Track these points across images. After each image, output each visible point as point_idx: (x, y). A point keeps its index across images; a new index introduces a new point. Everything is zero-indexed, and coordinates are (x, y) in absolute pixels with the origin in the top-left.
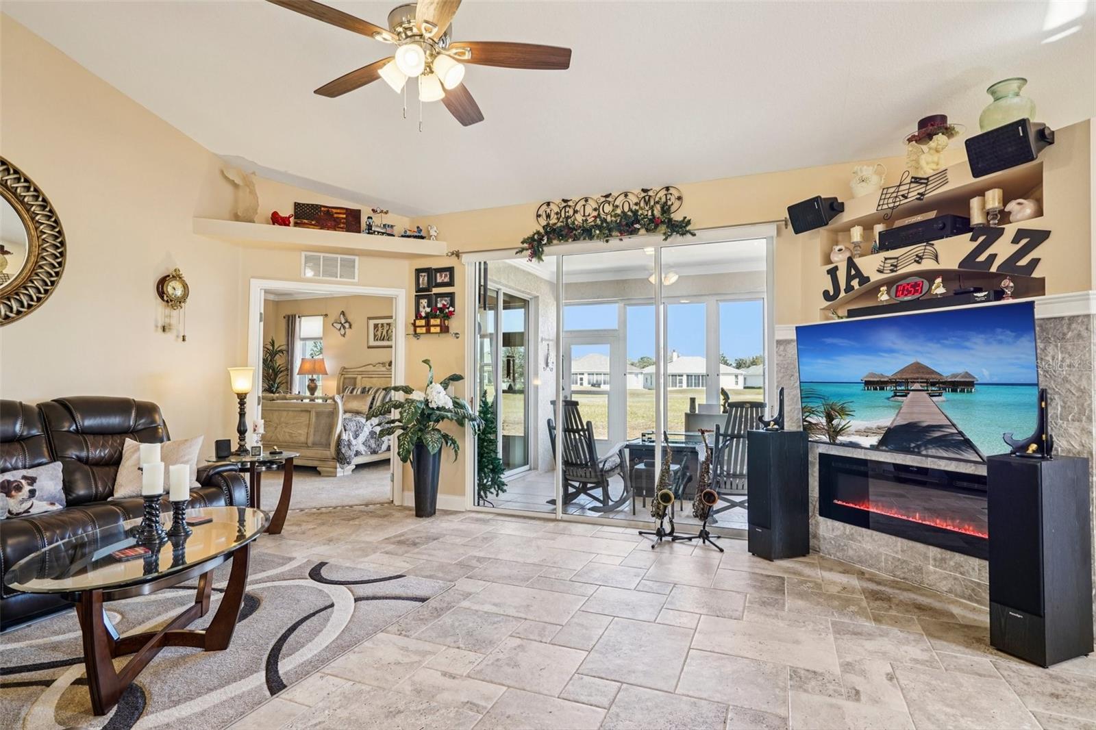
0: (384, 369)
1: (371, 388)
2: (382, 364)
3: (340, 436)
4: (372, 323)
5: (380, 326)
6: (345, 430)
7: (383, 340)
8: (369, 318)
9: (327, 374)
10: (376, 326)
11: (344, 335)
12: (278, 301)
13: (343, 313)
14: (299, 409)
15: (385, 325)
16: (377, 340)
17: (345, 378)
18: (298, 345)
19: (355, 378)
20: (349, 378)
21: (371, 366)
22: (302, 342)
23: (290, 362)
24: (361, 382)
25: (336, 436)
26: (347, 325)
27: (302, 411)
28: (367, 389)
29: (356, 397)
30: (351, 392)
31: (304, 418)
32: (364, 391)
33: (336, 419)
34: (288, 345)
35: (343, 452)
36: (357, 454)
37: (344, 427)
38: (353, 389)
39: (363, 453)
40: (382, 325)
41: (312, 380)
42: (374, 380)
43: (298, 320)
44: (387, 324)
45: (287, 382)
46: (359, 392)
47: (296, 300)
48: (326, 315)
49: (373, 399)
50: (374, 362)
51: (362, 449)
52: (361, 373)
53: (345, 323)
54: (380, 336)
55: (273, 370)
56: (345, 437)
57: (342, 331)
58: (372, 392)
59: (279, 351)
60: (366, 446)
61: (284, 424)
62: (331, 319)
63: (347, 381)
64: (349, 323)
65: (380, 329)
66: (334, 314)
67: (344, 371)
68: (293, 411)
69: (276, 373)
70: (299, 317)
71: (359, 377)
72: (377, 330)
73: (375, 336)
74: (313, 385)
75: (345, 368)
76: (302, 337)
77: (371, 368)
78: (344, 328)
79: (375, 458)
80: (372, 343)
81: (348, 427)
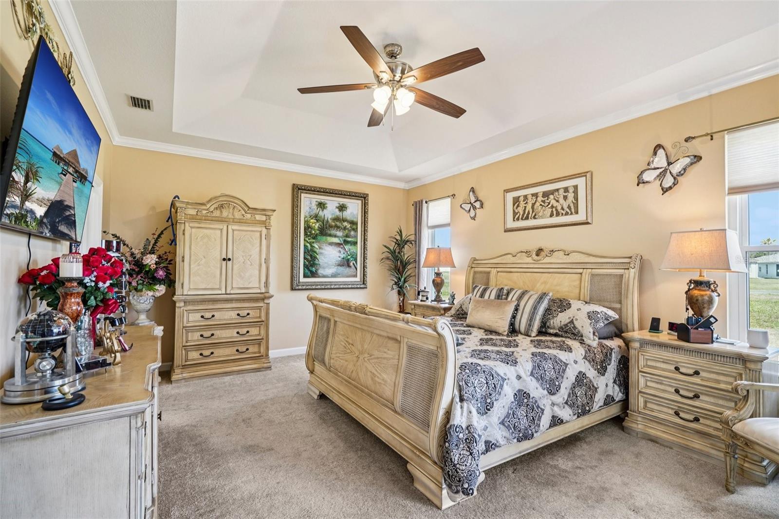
0: (529, 260)
1: (512, 289)
2: (526, 252)
3: (448, 414)
4: (510, 196)
5: (522, 199)
6: (462, 400)
7: (527, 218)
8: (507, 191)
9: (455, 267)
10: (516, 200)
11: (473, 218)
12: (409, 190)
13: (473, 190)
14: (385, 334)
15: (530, 197)
16: (518, 219)
17: (475, 273)
18: (426, 234)
19: (489, 273)
20: (481, 272)
21: (510, 256)
22: (430, 231)
23: (418, 253)
24: (498, 280)
25: (442, 412)
26: (477, 205)
27: (389, 338)
28: (505, 291)
29: (489, 304)
30: (482, 296)
31: (390, 353)
32: (502, 295)
33: (441, 371)
34: (416, 235)
35: (456, 459)
36: (490, 446)
37: (460, 390)
38: (485, 290)
39: (502, 442)
40: (526, 197)
41: (438, 274)
42: (515, 276)
43: (425, 205)
44: (533, 195)
45: (415, 276)
46: (493, 297)
47: (425, 185)
48: (454, 195)
49: (516, 310)
50: (513, 250)
51: (498, 434)
52: (496, 266)
53: (475, 201)
54: (522, 213)
55: (401, 262)
56: (459, 419)
57: (472, 213)
58: (513, 297)
59: (408, 241)
60: (508, 427)
61: (366, 355)
62: (460, 200)
63: (478, 276)
64: (481, 201)
65: (522, 204)
66: (463, 193)
67: (474, 263)
68: (378, 335)
69: (405, 265)
70: (426, 202)
71: (494, 271)
72: (518, 206)
73: (515, 213)
74: (438, 280)
75: (475, 260)
76: (429, 225)
77: (509, 259)
78: (475, 208)
79: (527, 446)
80: (511, 224)
81: (468, 392)
